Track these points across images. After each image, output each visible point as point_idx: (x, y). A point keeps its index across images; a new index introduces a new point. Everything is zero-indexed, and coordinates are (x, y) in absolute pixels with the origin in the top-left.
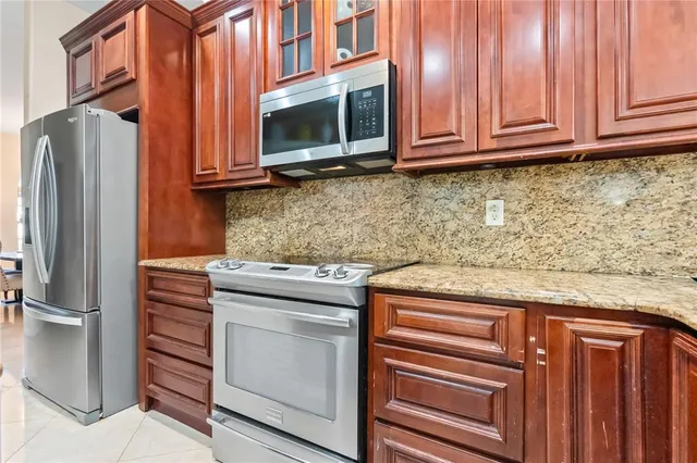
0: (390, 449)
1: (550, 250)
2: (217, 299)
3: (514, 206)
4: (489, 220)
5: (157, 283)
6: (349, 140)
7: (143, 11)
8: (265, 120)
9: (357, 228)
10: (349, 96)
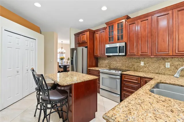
0: (124, 94)
1: (151, 70)
2: (101, 74)
3: (145, 63)
4: (141, 65)
5: (91, 71)
6: (119, 53)
7: (88, 32)
8: (106, 48)
9: (120, 64)
10: (119, 47)
